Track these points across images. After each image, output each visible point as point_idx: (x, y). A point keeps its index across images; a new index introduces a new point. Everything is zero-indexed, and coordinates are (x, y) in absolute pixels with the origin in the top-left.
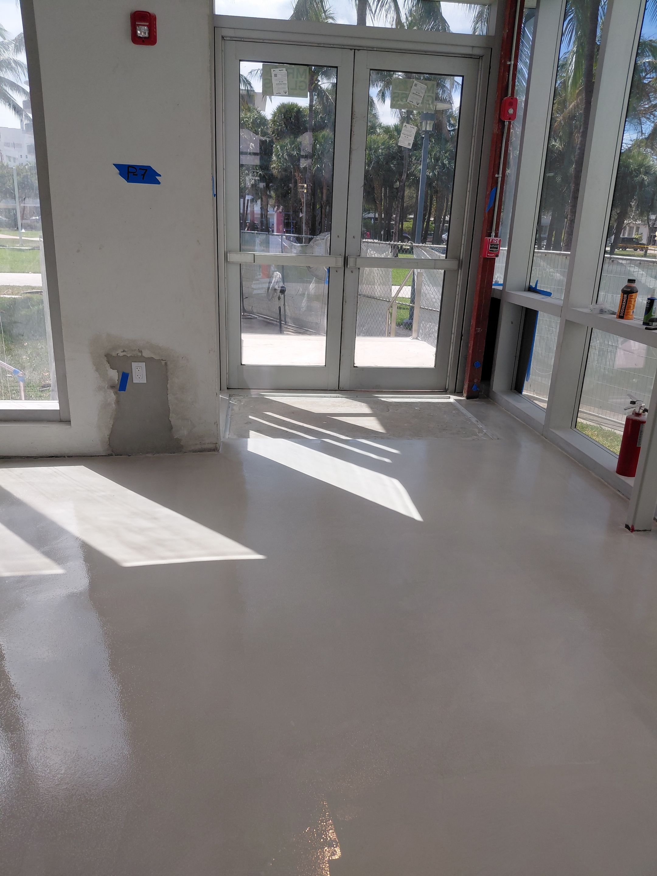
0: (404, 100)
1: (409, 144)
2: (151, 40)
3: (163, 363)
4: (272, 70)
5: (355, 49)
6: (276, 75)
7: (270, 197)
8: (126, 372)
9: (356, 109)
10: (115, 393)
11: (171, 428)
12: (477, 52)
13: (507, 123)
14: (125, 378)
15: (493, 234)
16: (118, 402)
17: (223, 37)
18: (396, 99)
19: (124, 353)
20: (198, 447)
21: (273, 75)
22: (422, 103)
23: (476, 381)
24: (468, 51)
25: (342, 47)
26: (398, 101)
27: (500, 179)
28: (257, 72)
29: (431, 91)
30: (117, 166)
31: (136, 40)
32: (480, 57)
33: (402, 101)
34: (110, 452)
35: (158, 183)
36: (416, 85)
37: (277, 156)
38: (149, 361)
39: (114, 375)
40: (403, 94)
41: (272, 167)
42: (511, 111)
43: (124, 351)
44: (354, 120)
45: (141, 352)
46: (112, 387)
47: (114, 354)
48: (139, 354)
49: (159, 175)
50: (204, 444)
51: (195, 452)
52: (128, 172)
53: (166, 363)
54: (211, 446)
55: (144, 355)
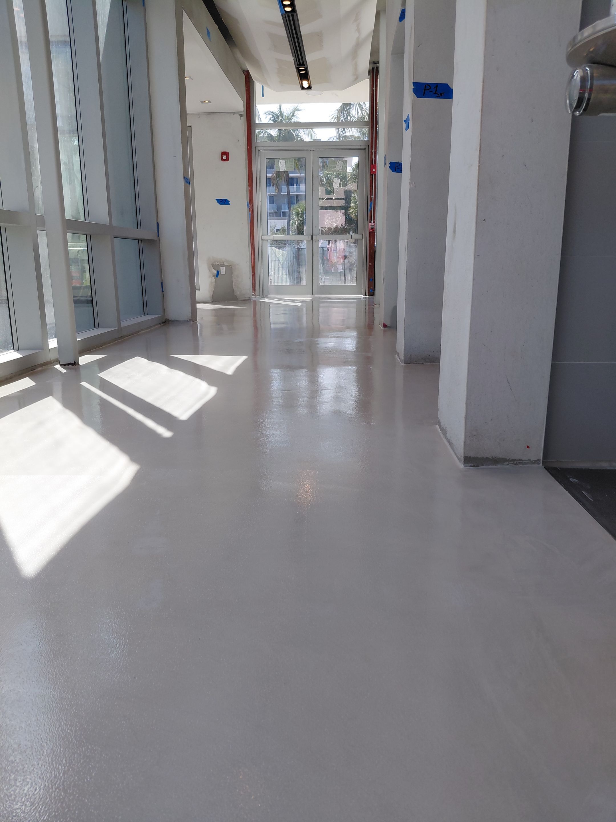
0: (334, 168)
2: (227, 160)
3: (231, 267)
5: (312, 150)
8: (219, 270)
9: (313, 174)
10: (215, 278)
11: (234, 291)
12: (363, 147)
14: (218, 272)
15: (372, 221)
16: (215, 282)
17: (259, 150)
18: (331, 168)
19: (218, 264)
20: (243, 299)
22: (342, 169)
23: (371, 287)
24: (359, 147)
25: (307, 150)
26: (332, 169)
27: (373, 198)
29: (346, 164)
30: (217, 200)
31: (223, 160)
32: (365, 149)
33: (333, 169)
34: (212, 301)
35: (230, 204)
36: (339, 162)
38: (226, 266)
39: (215, 272)
40: (333, 166)
42: (374, 170)
43: (218, 263)
44: (313, 179)
45: (224, 263)
46: (214, 276)
47: (215, 264)
48: (223, 264)
49: (230, 202)
50: (245, 297)
51: (242, 300)
52: (220, 201)
53: (232, 267)
54: (248, 298)
55: (225, 264)
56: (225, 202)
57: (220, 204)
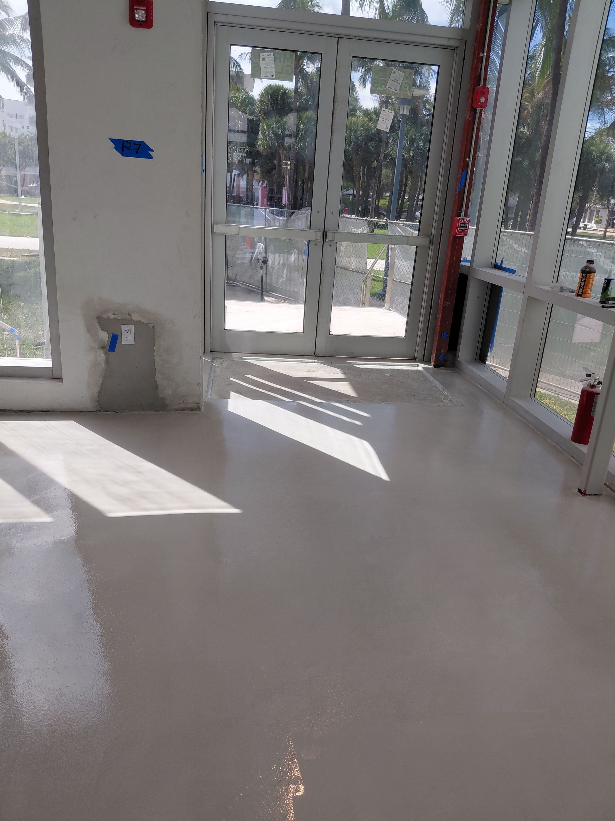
0: (384, 86)
1: (387, 128)
2: (148, 23)
3: (151, 326)
4: (261, 54)
5: (338, 38)
6: (264, 60)
7: (255, 172)
8: (116, 333)
9: (338, 93)
10: (105, 353)
11: (157, 387)
12: (453, 43)
13: (478, 111)
14: (114, 339)
15: (463, 214)
16: (107, 362)
17: (215, 22)
18: (376, 85)
19: (115, 316)
20: (182, 406)
21: (261, 59)
22: (400, 90)
23: (443, 351)
24: (444, 42)
25: (327, 35)
26: (378, 86)
27: (470, 163)
28: (247, 55)
29: (409, 78)
30: (113, 141)
31: (134, 23)
32: (456, 48)
33: (381, 87)
34: (98, 409)
35: (151, 157)
36: (394, 72)
37: (264, 134)
38: (137, 324)
39: (105, 337)
40: (382, 80)
41: (258, 144)
42: (483, 100)
43: (114, 314)
44: (336, 104)
45: (130, 315)
46: (103, 347)
47: (105, 317)
48: (129, 318)
49: (153, 151)
50: (188, 403)
51: (177, 410)
52: (123, 147)
53: (153, 327)
54: (194, 405)
55: (133, 318)
56: (137, 150)
57: (123, 154)
